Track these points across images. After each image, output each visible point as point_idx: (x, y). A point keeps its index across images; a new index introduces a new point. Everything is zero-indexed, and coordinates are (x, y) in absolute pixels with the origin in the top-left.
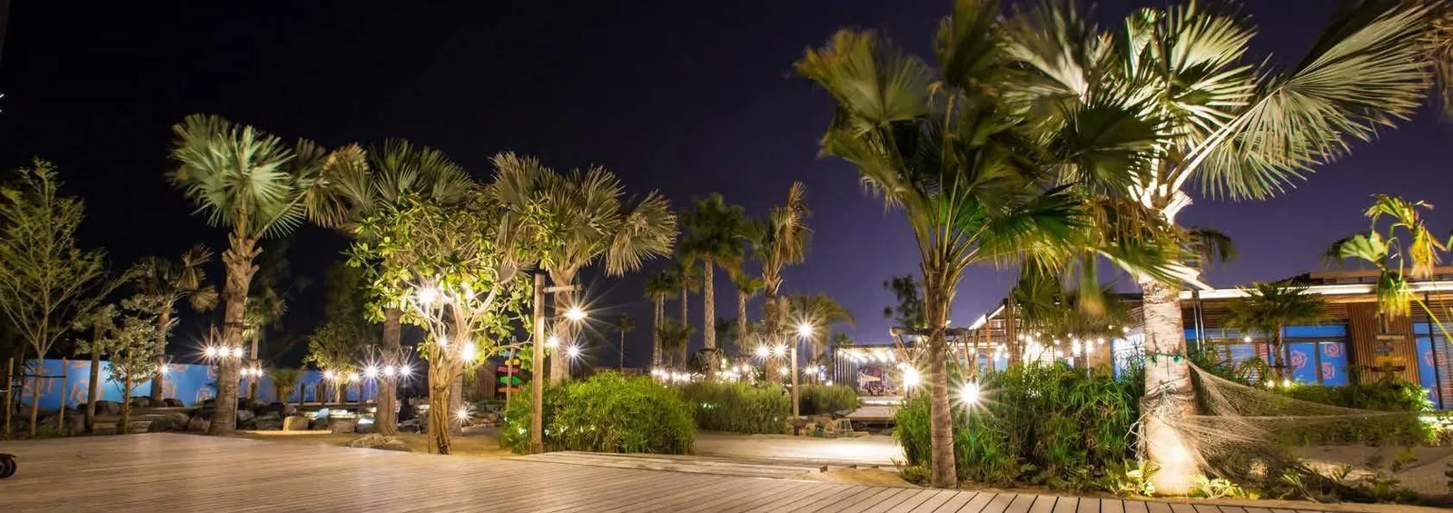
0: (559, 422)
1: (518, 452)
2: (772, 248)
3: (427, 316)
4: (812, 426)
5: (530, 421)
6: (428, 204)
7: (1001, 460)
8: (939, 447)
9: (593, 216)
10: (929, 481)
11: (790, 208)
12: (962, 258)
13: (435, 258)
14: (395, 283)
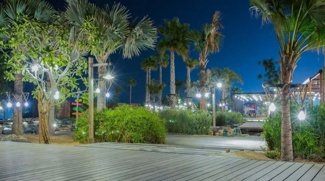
0: (102, 129)
1: (83, 143)
2: (204, 45)
3: (36, 78)
4: (222, 131)
5: (88, 128)
6: (33, 21)
7: (316, 149)
8: (285, 141)
9: (116, 28)
10: (279, 158)
11: (213, 25)
12: (301, 48)
13: (38, 49)
14: (18, 61)
